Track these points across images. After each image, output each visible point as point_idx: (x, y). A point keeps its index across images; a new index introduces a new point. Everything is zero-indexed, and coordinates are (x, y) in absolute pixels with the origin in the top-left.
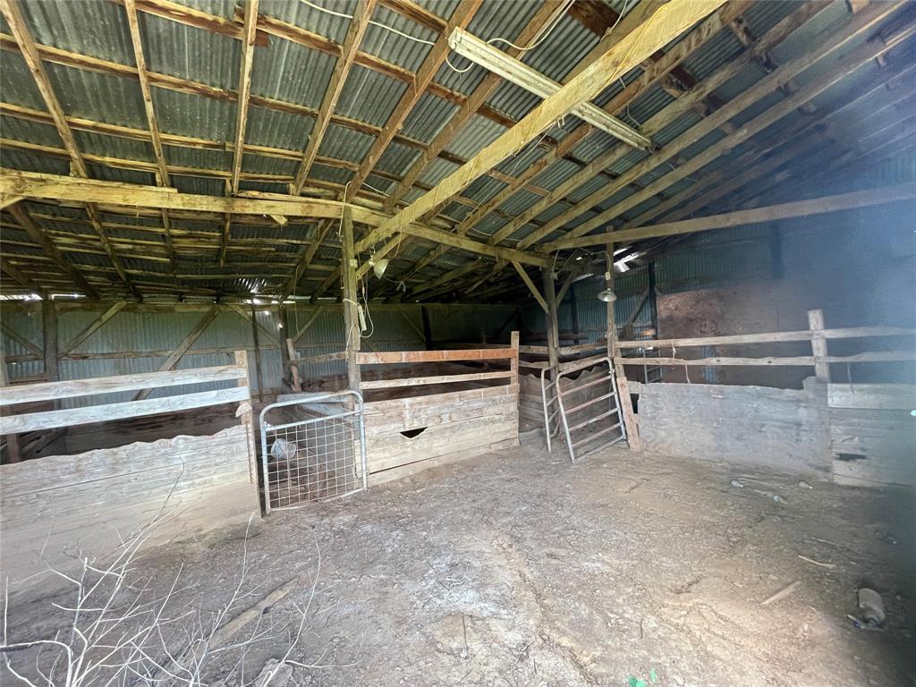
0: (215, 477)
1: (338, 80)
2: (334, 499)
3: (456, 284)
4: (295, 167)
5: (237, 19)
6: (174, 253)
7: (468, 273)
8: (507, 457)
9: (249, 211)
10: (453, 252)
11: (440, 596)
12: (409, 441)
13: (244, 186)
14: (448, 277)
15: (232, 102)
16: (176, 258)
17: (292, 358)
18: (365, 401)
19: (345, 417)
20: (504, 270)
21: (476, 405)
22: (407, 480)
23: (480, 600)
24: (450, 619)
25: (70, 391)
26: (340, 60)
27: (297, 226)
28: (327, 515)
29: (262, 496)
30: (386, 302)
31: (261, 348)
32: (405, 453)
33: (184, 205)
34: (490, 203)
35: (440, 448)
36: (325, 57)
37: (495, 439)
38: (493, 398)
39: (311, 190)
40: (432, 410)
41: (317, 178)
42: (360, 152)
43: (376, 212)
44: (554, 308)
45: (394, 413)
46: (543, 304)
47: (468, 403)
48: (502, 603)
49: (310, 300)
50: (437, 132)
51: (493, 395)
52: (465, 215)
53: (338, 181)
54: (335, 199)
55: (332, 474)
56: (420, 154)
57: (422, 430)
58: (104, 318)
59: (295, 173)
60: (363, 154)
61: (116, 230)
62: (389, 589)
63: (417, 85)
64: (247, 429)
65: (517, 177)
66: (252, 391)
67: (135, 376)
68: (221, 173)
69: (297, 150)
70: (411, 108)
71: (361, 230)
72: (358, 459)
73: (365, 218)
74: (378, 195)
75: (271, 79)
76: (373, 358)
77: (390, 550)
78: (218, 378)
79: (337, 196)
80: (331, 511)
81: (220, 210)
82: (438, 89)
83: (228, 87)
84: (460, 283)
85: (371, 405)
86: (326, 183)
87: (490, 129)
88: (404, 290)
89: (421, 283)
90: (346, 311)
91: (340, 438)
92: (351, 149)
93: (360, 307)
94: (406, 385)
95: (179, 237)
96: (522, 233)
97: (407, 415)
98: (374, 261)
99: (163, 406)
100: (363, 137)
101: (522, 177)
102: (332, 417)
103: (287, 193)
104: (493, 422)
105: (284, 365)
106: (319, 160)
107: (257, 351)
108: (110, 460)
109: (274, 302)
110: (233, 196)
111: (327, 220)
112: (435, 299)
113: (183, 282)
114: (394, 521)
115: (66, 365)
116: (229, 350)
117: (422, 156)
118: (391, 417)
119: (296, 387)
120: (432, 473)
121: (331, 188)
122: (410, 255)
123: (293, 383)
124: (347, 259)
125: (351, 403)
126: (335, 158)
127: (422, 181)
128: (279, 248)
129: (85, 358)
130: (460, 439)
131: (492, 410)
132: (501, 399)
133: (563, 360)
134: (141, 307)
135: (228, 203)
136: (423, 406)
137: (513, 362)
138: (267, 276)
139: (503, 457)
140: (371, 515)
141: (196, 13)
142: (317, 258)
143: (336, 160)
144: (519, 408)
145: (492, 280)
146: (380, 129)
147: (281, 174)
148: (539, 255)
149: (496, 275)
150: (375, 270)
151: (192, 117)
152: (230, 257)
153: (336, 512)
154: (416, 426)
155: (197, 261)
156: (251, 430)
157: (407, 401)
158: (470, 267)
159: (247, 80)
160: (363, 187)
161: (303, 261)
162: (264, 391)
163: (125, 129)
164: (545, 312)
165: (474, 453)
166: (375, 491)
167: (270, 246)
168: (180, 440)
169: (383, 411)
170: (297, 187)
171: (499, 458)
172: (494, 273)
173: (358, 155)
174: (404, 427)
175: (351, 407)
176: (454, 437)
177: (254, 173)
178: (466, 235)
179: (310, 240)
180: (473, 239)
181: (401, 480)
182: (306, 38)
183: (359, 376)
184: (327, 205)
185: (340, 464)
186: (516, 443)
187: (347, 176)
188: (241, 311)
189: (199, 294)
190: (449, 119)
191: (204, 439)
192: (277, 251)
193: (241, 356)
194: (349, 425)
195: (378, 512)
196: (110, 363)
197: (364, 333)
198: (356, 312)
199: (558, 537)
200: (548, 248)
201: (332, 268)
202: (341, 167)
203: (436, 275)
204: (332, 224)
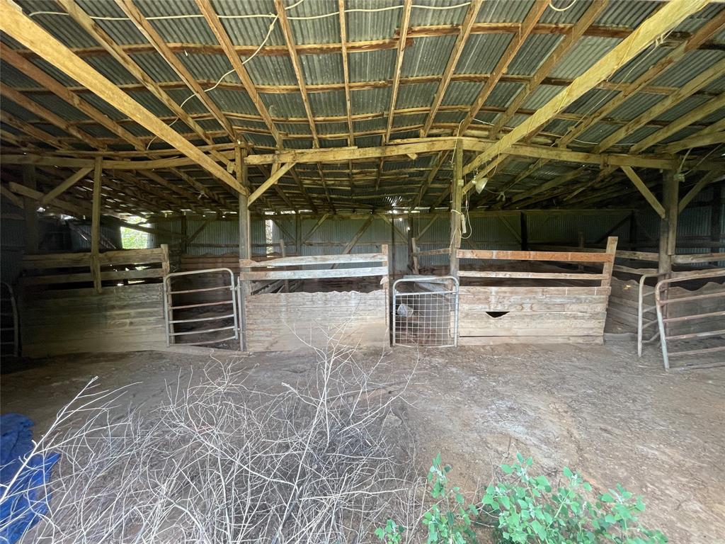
0: (368, 317)
1: (457, 51)
2: (434, 347)
3: (556, 192)
4: (424, 118)
5: (396, 37)
6: (353, 184)
7: (568, 181)
8: (586, 351)
9: (394, 153)
10: (552, 164)
11: (497, 422)
12: (492, 320)
13: (393, 137)
14: (547, 186)
15: (389, 87)
16: (353, 186)
17: (414, 251)
18: (460, 285)
19: (445, 294)
20: (613, 175)
21: (558, 301)
22: (488, 348)
23: (527, 434)
24: (501, 435)
25: (310, 261)
26: (459, 37)
27: (424, 158)
28: (428, 356)
29: (391, 335)
30: (488, 209)
31: (396, 244)
32: (488, 327)
33: (360, 155)
34: (596, 114)
35: (519, 330)
36: (449, 38)
37: (575, 333)
38: (578, 296)
39: (435, 131)
40: (514, 298)
41: (439, 122)
42: (472, 97)
43: (483, 140)
44: (674, 213)
45: (482, 296)
46: (659, 209)
47: (550, 297)
48: (546, 441)
49: (430, 210)
50: (541, 63)
51: (579, 294)
52: (567, 130)
53: (454, 121)
54: (451, 135)
55: (434, 331)
56: (523, 86)
57: (505, 313)
58: (320, 223)
59: (424, 122)
60: (474, 97)
61: (328, 173)
62: (462, 406)
63: (522, 33)
64: (386, 292)
65: (632, 83)
66: (389, 271)
67: (335, 256)
68: (380, 131)
69: (426, 106)
70: (515, 53)
71: (469, 156)
72: (452, 325)
73: (473, 147)
74: (485, 126)
75: (413, 64)
76: (469, 254)
77: (467, 386)
78: (372, 260)
79: (452, 133)
80: (431, 354)
81: (378, 155)
82: (544, 28)
83: (388, 79)
84: (559, 190)
85: (464, 289)
86: (445, 124)
87: (598, 46)
88: (504, 199)
89: (521, 193)
90: (453, 218)
91: (441, 308)
92: (465, 97)
93: (463, 216)
94: (494, 276)
95: (356, 174)
96: (638, 137)
97: (493, 299)
98: (477, 180)
99: (346, 273)
100: (474, 85)
101: (638, 82)
102: (437, 293)
103: (418, 136)
104: (575, 317)
105: (409, 256)
106: (441, 110)
107: (393, 245)
108: (324, 298)
109: (405, 212)
110: (386, 145)
111: (445, 151)
112: (535, 206)
113: (356, 201)
114: (473, 371)
115: (304, 248)
116: (378, 244)
117: (525, 88)
118: (480, 299)
119: (416, 271)
120: (509, 348)
121: (449, 127)
122: (512, 170)
123: (414, 268)
124: (457, 180)
125: (450, 285)
126: (453, 105)
127: (524, 108)
128: (411, 175)
129: (311, 245)
130: (538, 326)
131: (575, 307)
132: (586, 299)
133: (677, 268)
134: (335, 217)
135: (383, 150)
136: (508, 295)
137: (606, 266)
138: (404, 194)
139: (581, 350)
140: (457, 363)
141: (374, 43)
142: (436, 179)
143: (453, 107)
144: (607, 310)
145: (597, 186)
146: (489, 75)
147: (415, 124)
148: (661, 156)
149: (602, 181)
150: (476, 187)
151: (368, 103)
152: (382, 183)
153: (434, 355)
154: (499, 309)
155: (364, 188)
156: (388, 293)
157: (494, 289)
158: (570, 176)
159: (399, 72)
160: (474, 122)
161: (426, 182)
162: (396, 272)
163: (336, 118)
164: (659, 217)
165: (552, 341)
166: (462, 348)
167: (405, 174)
168: (353, 293)
169: (473, 294)
170: (425, 131)
171: (575, 349)
172: (599, 179)
173: (470, 99)
174: (490, 308)
175: (450, 288)
176: (533, 324)
177: (399, 127)
178: (568, 147)
179: (432, 167)
180: (574, 149)
181: (483, 347)
182: (437, 30)
183: (458, 266)
184: (445, 140)
185: (439, 325)
186: (600, 341)
187: (461, 116)
188: (385, 219)
189: (363, 208)
190: (553, 49)
191: (364, 294)
192: (410, 176)
193: (385, 248)
194: (447, 300)
195: (462, 362)
196: (321, 248)
197: (463, 235)
198: (459, 219)
199: (619, 421)
200: (675, 148)
201: (446, 186)
202: (457, 110)
203: (536, 185)
204: (448, 154)
